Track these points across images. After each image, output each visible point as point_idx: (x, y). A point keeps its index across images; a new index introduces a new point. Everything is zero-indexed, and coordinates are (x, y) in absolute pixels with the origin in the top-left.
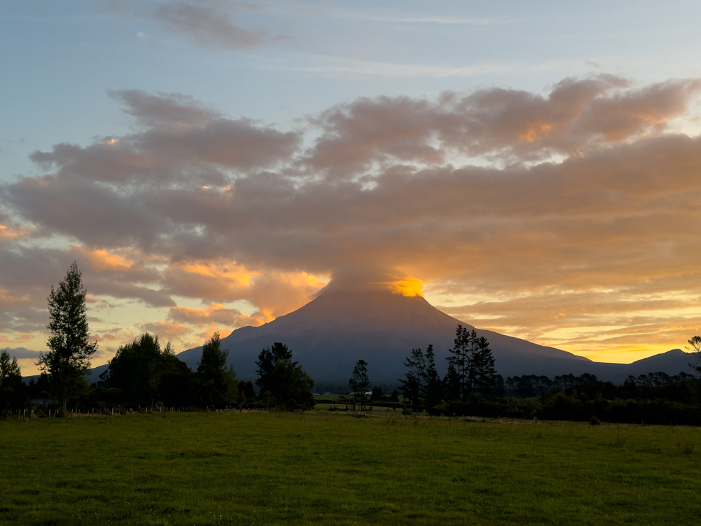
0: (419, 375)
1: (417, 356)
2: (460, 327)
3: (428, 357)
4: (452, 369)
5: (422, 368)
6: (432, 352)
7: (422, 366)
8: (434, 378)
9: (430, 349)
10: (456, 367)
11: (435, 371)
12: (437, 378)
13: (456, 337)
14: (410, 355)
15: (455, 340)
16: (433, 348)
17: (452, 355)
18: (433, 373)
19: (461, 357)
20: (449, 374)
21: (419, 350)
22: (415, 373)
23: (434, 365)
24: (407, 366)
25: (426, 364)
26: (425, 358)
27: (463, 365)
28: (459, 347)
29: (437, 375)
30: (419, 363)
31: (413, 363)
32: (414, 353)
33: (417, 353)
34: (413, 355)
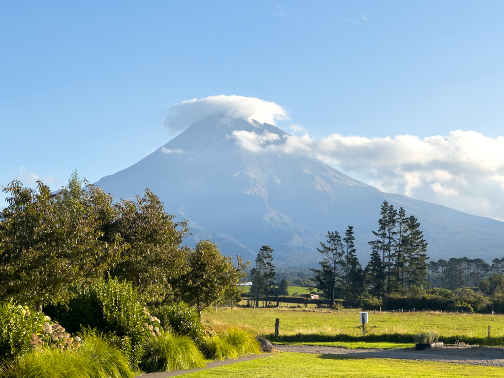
0: (335, 263)
1: (334, 240)
2: (386, 203)
3: (347, 242)
4: (375, 256)
5: (340, 255)
6: (353, 235)
7: (341, 252)
8: (354, 267)
9: (350, 231)
10: (380, 253)
11: (356, 259)
12: (357, 267)
13: (381, 217)
14: (325, 240)
15: (381, 220)
16: (353, 230)
17: (376, 238)
18: (354, 261)
19: (387, 241)
20: (371, 262)
21: (337, 233)
22: (331, 261)
23: (354, 251)
24: (322, 252)
25: (345, 250)
26: (343, 242)
27: (389, 251)
28: (385, 229)
29: (358, 263)
30: (336, 249)
31: (329, 249)
32: (331, 237)
33: (334, 237)
34: (328, 239)
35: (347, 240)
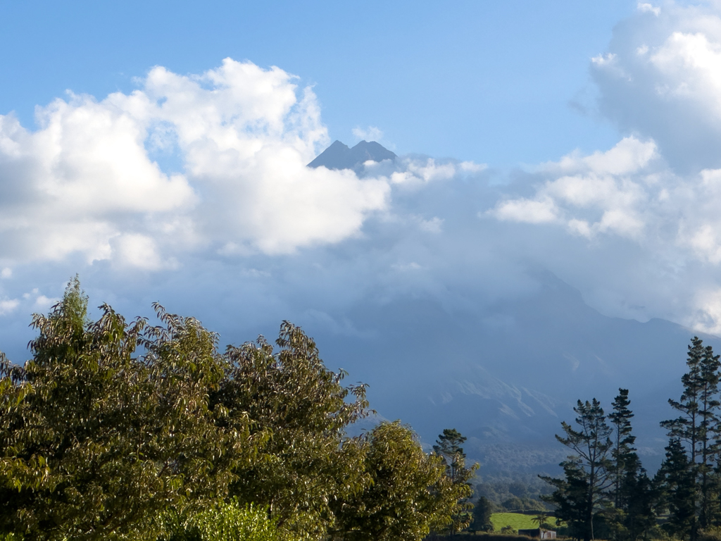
0: (593, 464)
1: (590, 418)
2: (697, 342)
3: (617, 421)
4: (675, 450)
5: (604, 448)
6: (628, 407)
7: (603, 441)
8: (631, 474)
9: (622, 399)
10: (686, 443)
11: (634, 457)
12: (638, 473)
13: (687, 370)
14: (572, 417)
15: (686, 377)
16: (630, 397)
17: (675, 414)
18: (630, 461)
19: (699, 419)
20: (667, 464)
21: (596, 403)
22: (585, 461)
23: (631, 440)
24: (566, 442)
25: (613, 437)
26: (609, 422)
27: (705, 439)
28: (694, 395)
29: (639, 464)
30: (594, 436)
31: (581, 435)
32: (583, 411)
33: (590, 412)
34: (579, 415)
35: (616, 418)
